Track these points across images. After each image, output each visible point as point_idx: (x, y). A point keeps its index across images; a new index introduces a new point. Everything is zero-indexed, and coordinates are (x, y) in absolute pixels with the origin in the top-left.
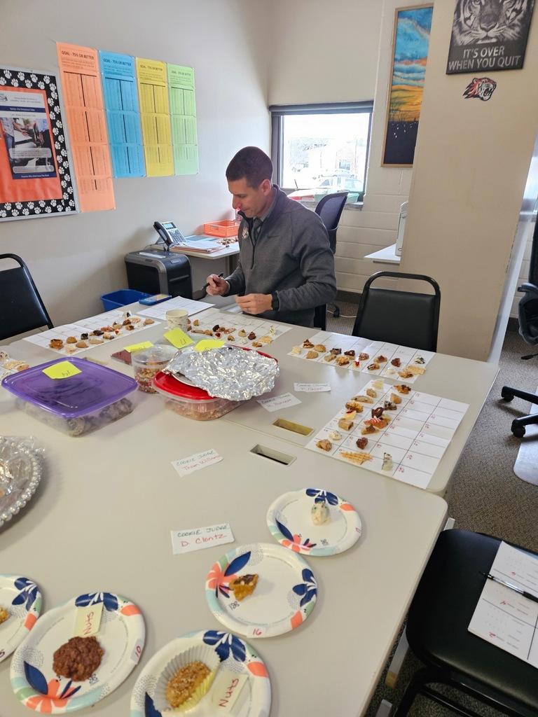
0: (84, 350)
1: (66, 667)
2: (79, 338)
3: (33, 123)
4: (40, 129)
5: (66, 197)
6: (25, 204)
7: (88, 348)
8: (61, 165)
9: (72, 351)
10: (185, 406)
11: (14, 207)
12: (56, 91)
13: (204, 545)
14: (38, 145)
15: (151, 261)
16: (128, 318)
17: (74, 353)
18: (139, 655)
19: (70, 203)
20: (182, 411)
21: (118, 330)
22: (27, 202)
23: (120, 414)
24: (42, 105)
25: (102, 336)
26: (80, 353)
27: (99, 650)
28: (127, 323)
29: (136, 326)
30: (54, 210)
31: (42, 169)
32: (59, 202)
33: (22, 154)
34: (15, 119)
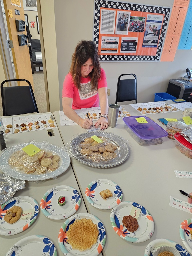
0: (148, 114)
1: (127, 224)
2: (148, 109)
3: (156, 27)
4: (158, 29)
5: (157, 55)
6: (142, 57)
7: (150, 114)
8: (160, 43)
9: (144, 113)
10: (185, 150)
11: (139, 57)
12: (169, 15)
13: (182, 209)
14: (155, 35)
15: (180, 84)
16: (167, 106)
17: (145, 114)
18: (151, 236)
19: (158, 58)
20: (182, 151)
21: (162, 110)
22: (144, 56)
23: (158, 143)
24: (162, 20)
25: (156, 111)
26: (147, 115)
27: (138, 225)
28: (166, 108)
29: (169, 110)
30: (151, 60)
31: (153, 44)
32: (154, 57)
33: (148, 38)
34: (151, 25)
